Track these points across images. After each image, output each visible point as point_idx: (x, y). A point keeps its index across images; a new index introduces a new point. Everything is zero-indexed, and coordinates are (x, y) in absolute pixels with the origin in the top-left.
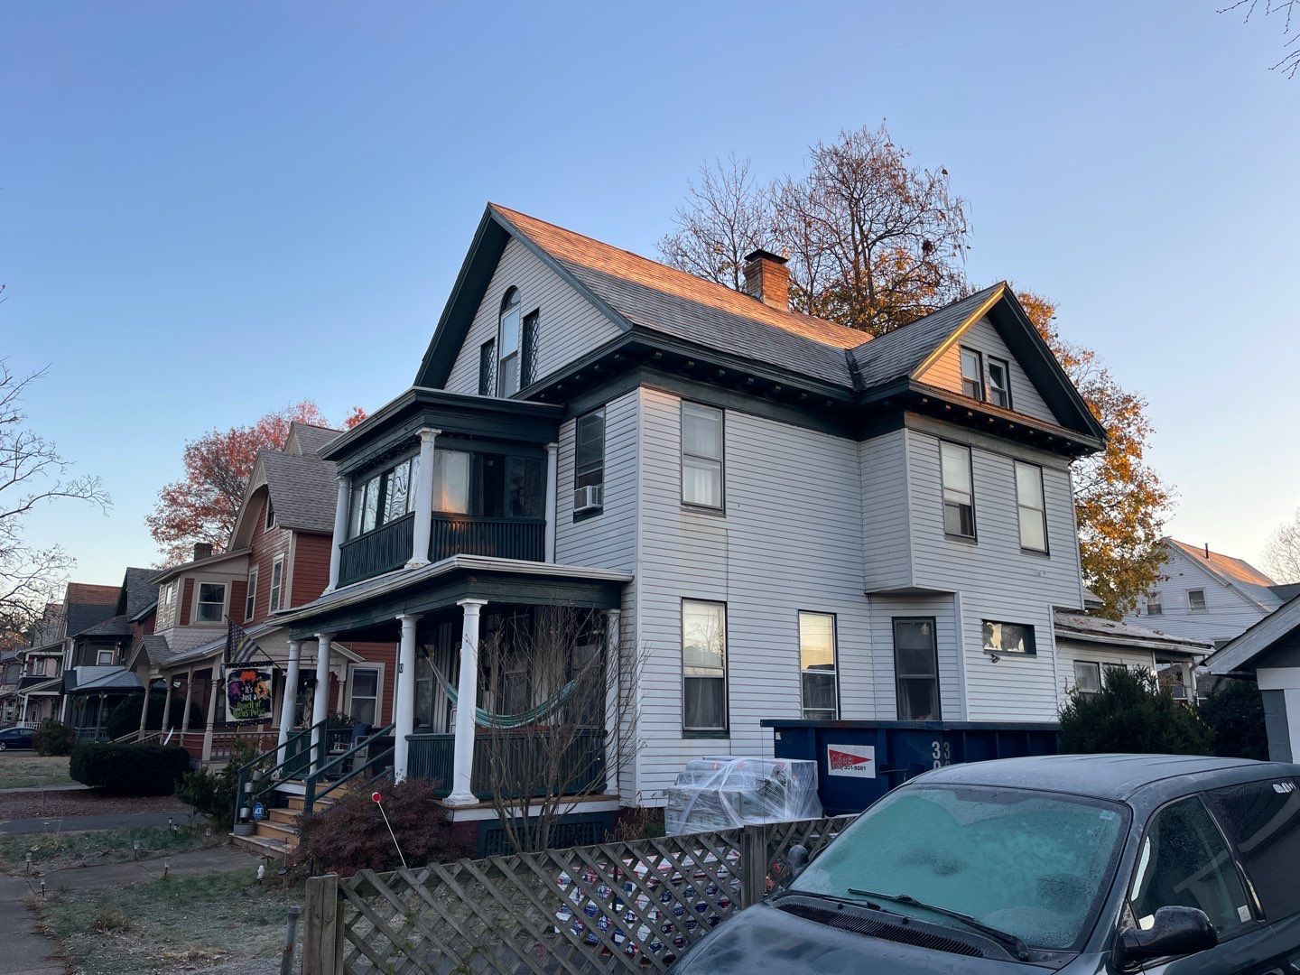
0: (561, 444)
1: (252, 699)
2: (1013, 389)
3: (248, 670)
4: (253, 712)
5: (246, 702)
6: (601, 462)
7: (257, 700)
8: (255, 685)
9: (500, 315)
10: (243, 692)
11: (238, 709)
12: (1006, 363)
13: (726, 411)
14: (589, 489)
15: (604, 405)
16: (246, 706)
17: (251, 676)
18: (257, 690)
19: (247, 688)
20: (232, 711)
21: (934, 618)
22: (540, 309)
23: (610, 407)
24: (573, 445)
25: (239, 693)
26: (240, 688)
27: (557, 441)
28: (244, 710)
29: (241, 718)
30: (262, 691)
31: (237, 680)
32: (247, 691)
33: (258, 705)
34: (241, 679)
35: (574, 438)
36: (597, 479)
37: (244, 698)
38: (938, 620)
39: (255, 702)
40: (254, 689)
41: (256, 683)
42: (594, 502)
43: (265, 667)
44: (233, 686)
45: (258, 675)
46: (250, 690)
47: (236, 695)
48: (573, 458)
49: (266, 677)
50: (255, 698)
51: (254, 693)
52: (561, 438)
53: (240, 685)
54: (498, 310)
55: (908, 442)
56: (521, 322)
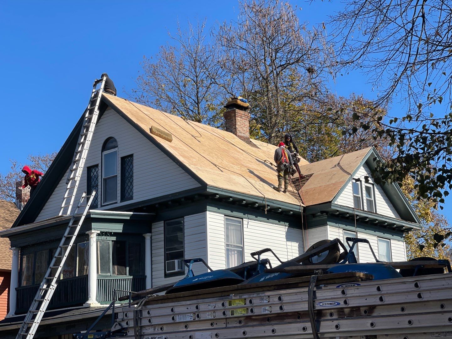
0: (153, 234)
2: (376, 198)
6: (183, 247)
9: (102, 151)
12: (373, 185)
13: (244, 219)
14: (176, 261)
15: (183, 217)
22: (134, 155)
23: (186, 219)
24: (163, 236)
27: (150, 232)
35: (163, 232)
36: (180, 255)
42: (179, 268)
48: (163, 243)
54: (101, 149)
55: (329, 232)
56: (120, 159)
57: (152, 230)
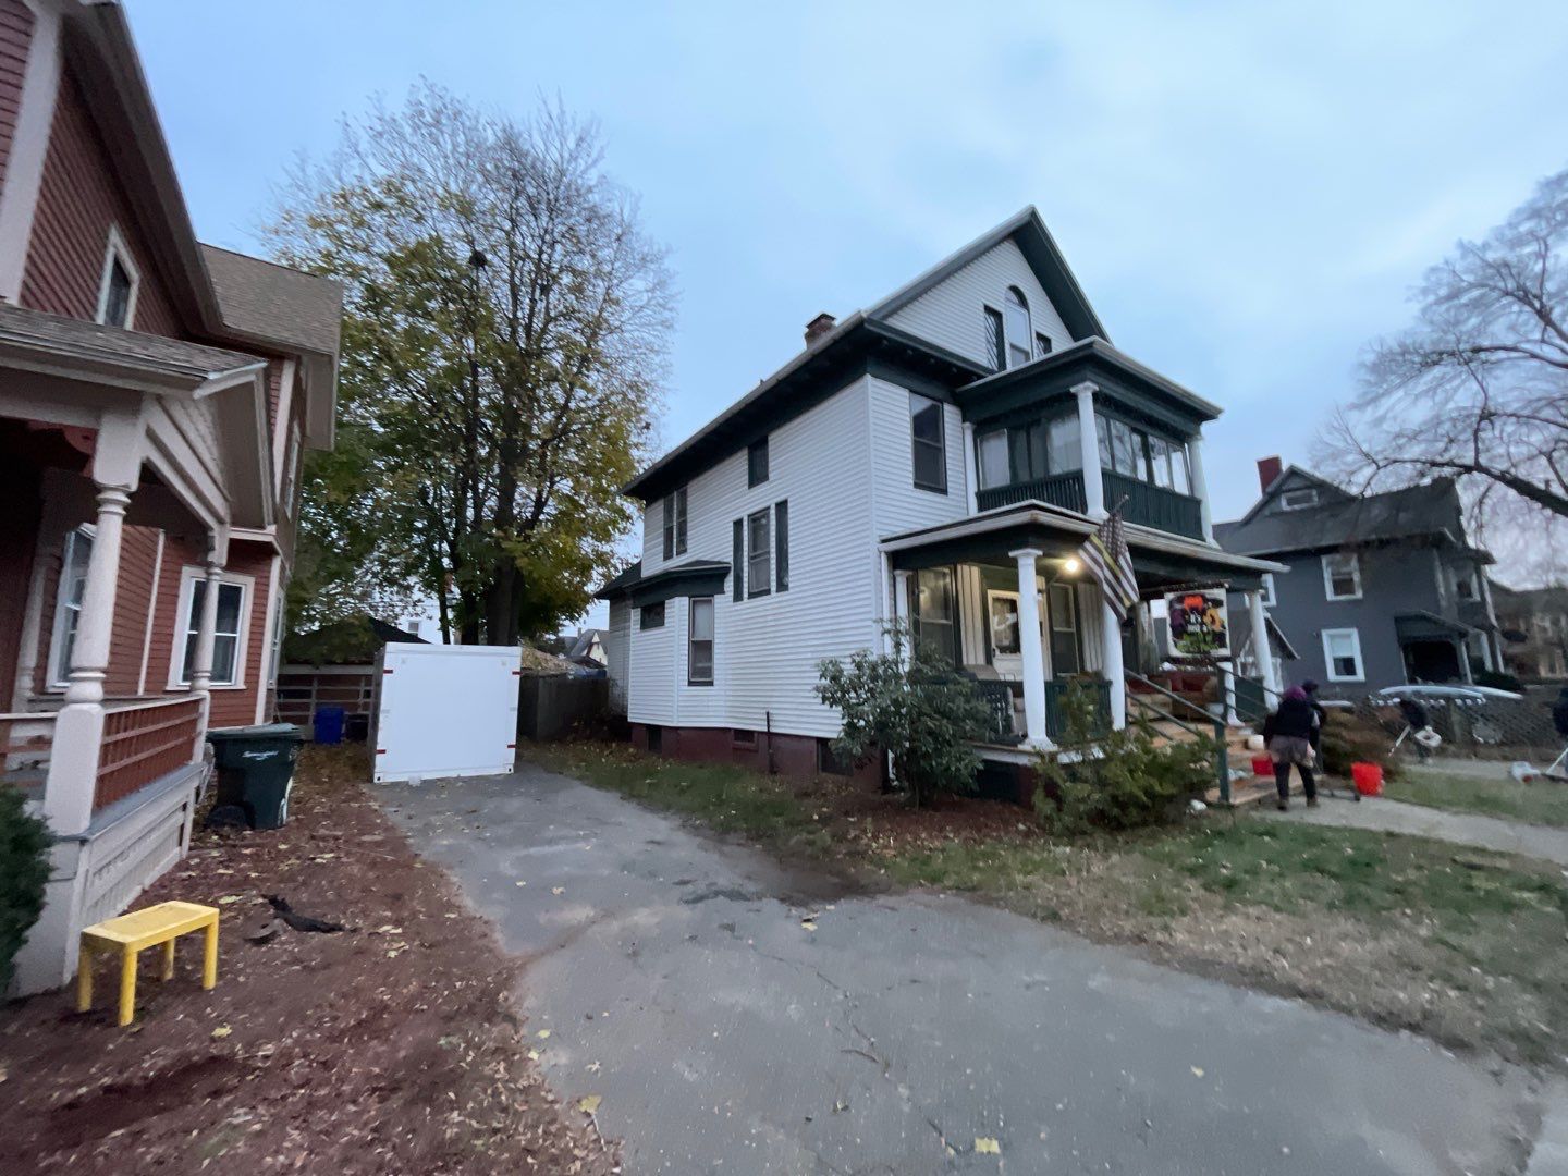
1: (1201, 630)
4: (1204, 647)
5: (1192, 634)
7: (1208, 633)
8: (1203, 613)
10: (1190, 622)
11: (1183, 642)
16: (1194, 638)
17: (1197, 602)
18: (1207, 619)
20: (1176, 645)
25: (1184, 623)
26: (1184, 616)
28: (1191, 644)
29: (1188, 652)
30: (1213, 621)
31: (1179, 606)
32: (1193, 619)
33: (1209, 638)
34: (1185, 606)
37: (1191, 628)
39: (1205, 634)
40: (1202, 618)
41: (1205, 610)
43: (1216, 592)
45: (1206, 600)
46: (1197, 620)
47: (1181, 624)
49: (1218, 604)
50: (1205, 630)
51: (1202, 624)
53: (1185, 612)
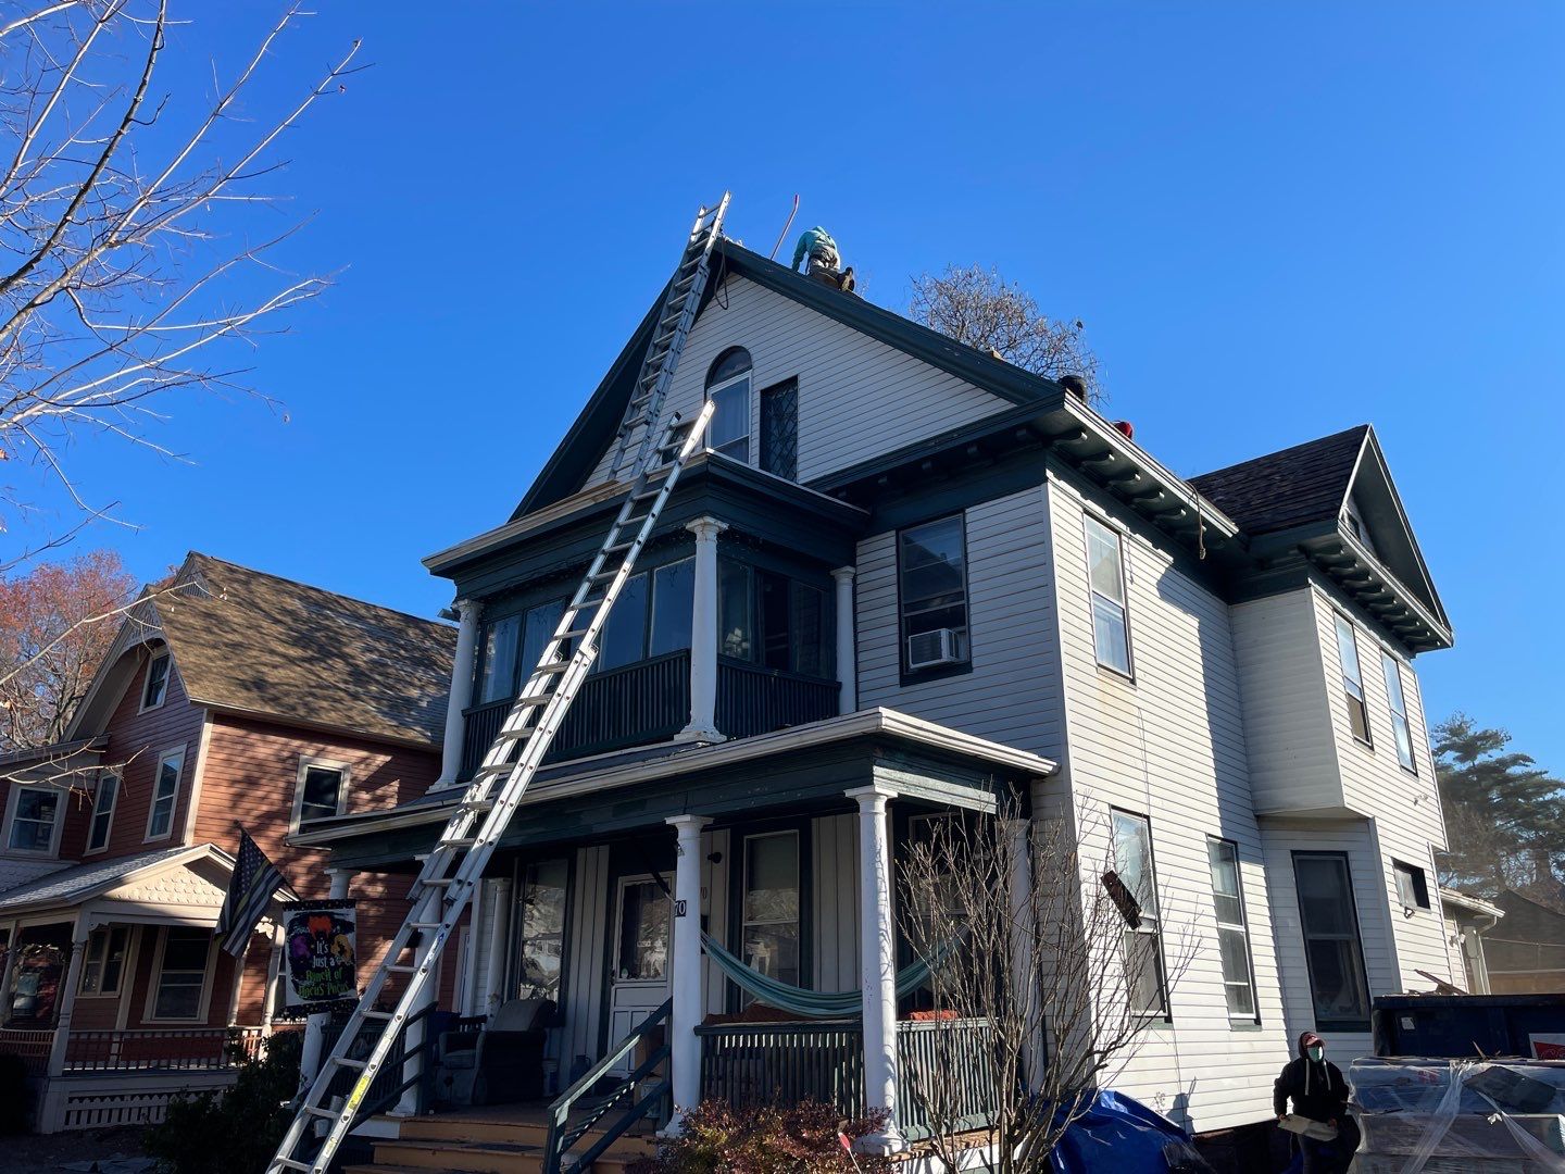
0: (860, 570)
1: (328, 964)
3: (320, 915)
4: (331, 988)
5: (319, 970)
6: (963, 595)
7: (336, 966)
8: (330, 940)
9: (706, 387)
10: (314, 952)
11: (307, 983)
13: (1123, 537)
14: (944, 632)
15: (962, 510)
16: (320, 976)
17: (322, 924)
18: (335, 950)
19: (319, 946)
20: (296, 986)
21: (1345, 854)
22: (800, 378)
23: (973, 514)
24: (894, 570)
25: (308, 954)
26: (308, 945)
27: (854, 565)
28: (317, 984)
29: (311, 998)
30: (343, 951)
31: (303, 931)
32: (319, 951)
33: (338, 975)
34: (308, 930)
35: (894, 559)
36: (957, 618)
37: (317, 962)
38: (1351, 857)
39: (333, 969)
40: (329, 948)
41: (333, 936)
42: (951, 654)
43: (344, 910)
44: (298, 941)
45: (335, 922)
46: (323, 949)
47: (304, 956)
48: (894, 589)
49: (347, 927)
50: (333, 964)
51: (330, 955)
52: (859, 560)
53: (309, 940)
54: (703, 381)
56: (758, 395)
57: (858, 558)
